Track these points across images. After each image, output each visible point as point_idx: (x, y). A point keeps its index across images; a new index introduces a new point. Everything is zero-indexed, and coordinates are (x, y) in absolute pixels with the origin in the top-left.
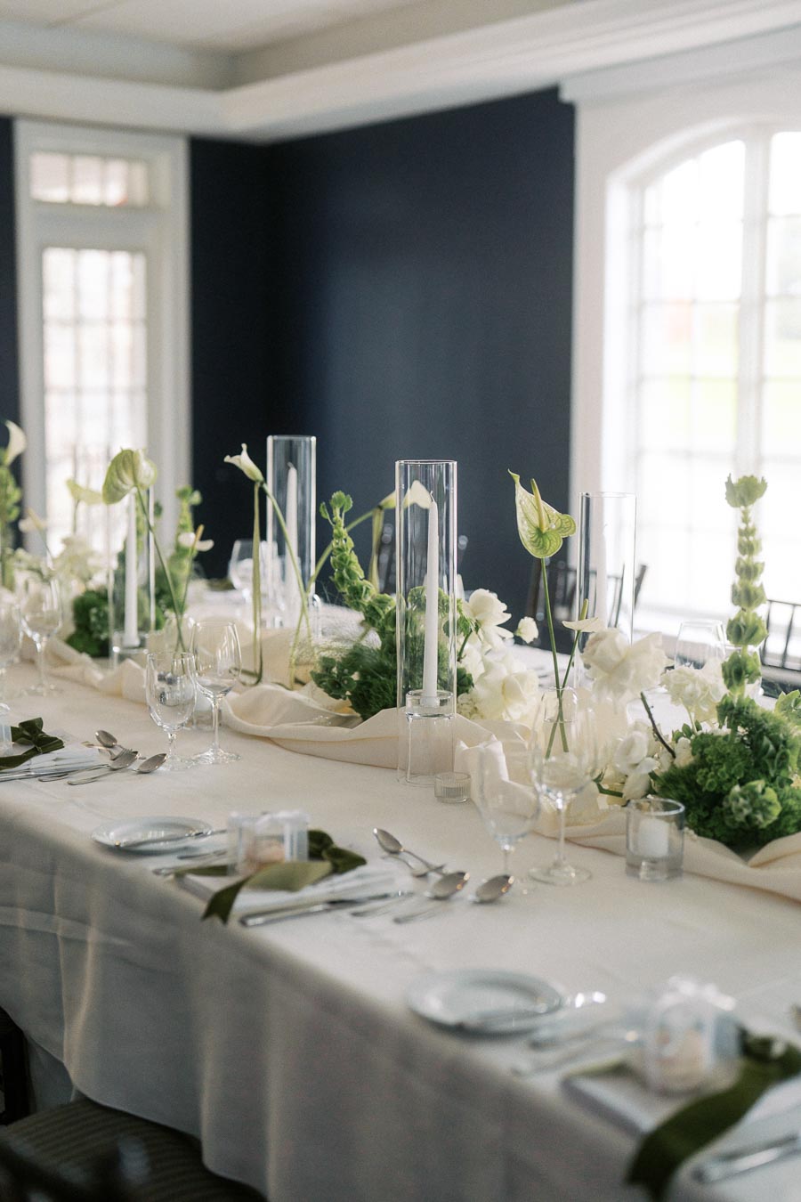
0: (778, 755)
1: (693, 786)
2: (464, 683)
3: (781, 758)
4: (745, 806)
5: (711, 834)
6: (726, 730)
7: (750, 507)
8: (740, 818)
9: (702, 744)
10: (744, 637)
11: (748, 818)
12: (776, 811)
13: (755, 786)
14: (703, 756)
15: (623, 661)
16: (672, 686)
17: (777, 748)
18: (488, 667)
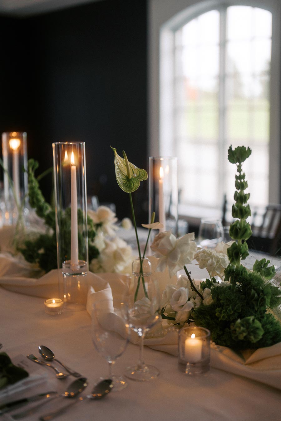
0: (260, 299)
1: (213, 317)
2: (94, 253)
3: (261, 301)
4: (243, 331)
5: (224, 344)
6: (228, 283)
7: (242, 163)
8: (241, 337)
9: (218, 292)
10: (240, 235)
11: (245, 337)
12: (261, 333)
13: (250, 319)
14: (218, 300)
15: (174, 249)
16: (200, 261)
17: (259, 295)
18: (107, 245)
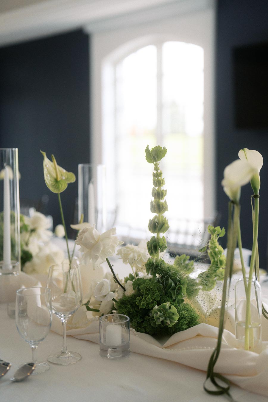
0: (177, 288)
1: (134, 306)
2: (26, 257)
3: (178, 290)
4: (160, 316)
5: (144, 331)
6: (150, 276)
7: (158, 162)
8: (158, 322)
9: (138, 283)
10: (157, 229)
11: (162, 322)
12: (177, 318)
13: (166, 305)
14: (139, 290)
15: (97, 242)
16: (123, 255)
17: (176, 284)
18: (40, 249)
